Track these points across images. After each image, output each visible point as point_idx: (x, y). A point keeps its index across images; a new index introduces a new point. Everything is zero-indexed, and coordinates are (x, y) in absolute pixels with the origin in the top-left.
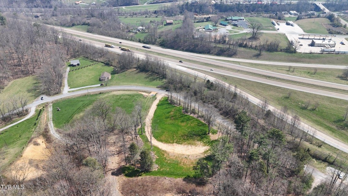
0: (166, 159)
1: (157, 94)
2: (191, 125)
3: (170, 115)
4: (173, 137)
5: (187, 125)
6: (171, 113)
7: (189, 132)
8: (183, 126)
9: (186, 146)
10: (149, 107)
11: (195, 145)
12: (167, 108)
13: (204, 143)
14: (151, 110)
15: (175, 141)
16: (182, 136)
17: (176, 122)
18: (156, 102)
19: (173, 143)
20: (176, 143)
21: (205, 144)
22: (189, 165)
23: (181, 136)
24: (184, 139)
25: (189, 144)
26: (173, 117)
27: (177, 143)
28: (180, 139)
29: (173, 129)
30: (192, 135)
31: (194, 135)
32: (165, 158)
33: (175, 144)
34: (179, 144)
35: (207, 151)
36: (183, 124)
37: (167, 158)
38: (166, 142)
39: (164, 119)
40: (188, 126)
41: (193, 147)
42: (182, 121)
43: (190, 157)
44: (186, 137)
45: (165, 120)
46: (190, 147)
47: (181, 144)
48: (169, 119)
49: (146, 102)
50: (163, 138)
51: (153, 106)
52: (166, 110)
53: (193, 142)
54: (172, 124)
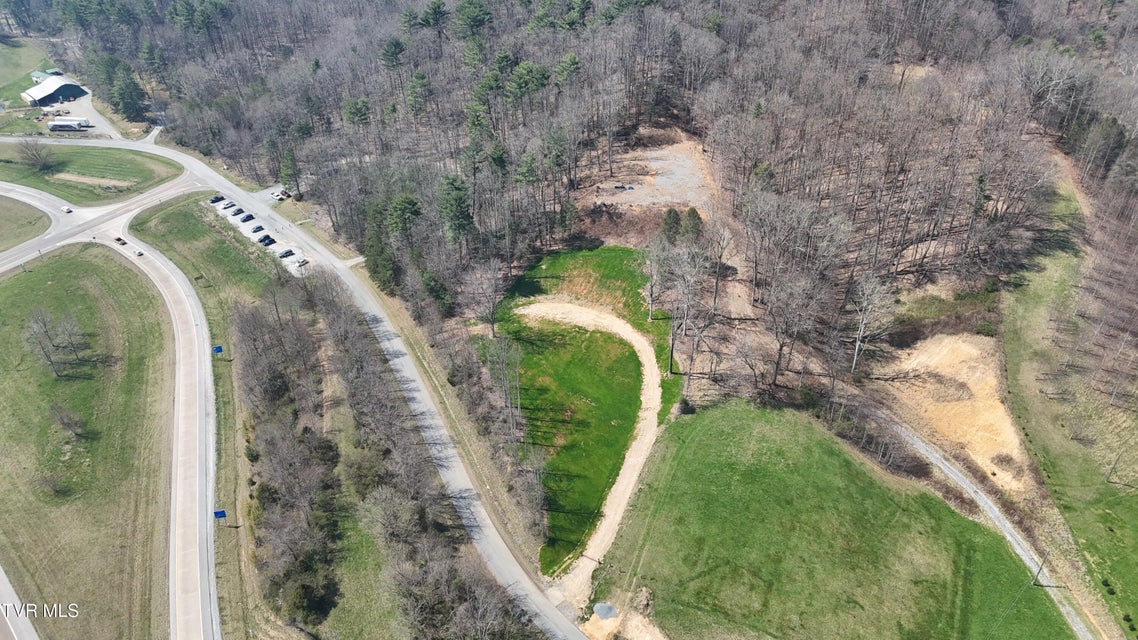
0: (624, 291)
1: (583, 620)
2: (526, 372)
3: (571, 433)
4: (587, 348)
5: (534, 375)
6: (560, 441)
7: (539, 354)
8: (550, 375)
9: (567, 321)
10: (633, 506)
11: (543, 320)
12: (570, 477)
13: (519, 322)
14: (631, 487)
15: (588, 335)
16: (564, 345)
17: (561, 394)
18: (600, 541)
19: (593, 332)
20: (587, 331)
21: (518, 319)
22: (579, 276)
23: (568, 347)
24: (563, 336)
25: (557, 324)
26: (564, 422)
27: (582, 330)
28: (574, 338)
29: (579, 374)
30: (538, 343)
31: (532, 344)
32: (624, 295)
33: (591, 329)
34: (580, 328)
35: (523, 305)
36: (544, 381)
37: (619, 293)
38: (609, 338)
39: (593, 421)
40: (535, 371)
41: (550, 317)
42: (543, 390)
43: (568, 299)
44: (556, 341)
45: (593, 417)
46: (558, 318)
47: (576, 326)
48: (579, 416)
49: (645, 540)
50: (616, 352)
51: (618, 518)
52: (574, 469)
53: (545, 327)
54: (576, 391)
